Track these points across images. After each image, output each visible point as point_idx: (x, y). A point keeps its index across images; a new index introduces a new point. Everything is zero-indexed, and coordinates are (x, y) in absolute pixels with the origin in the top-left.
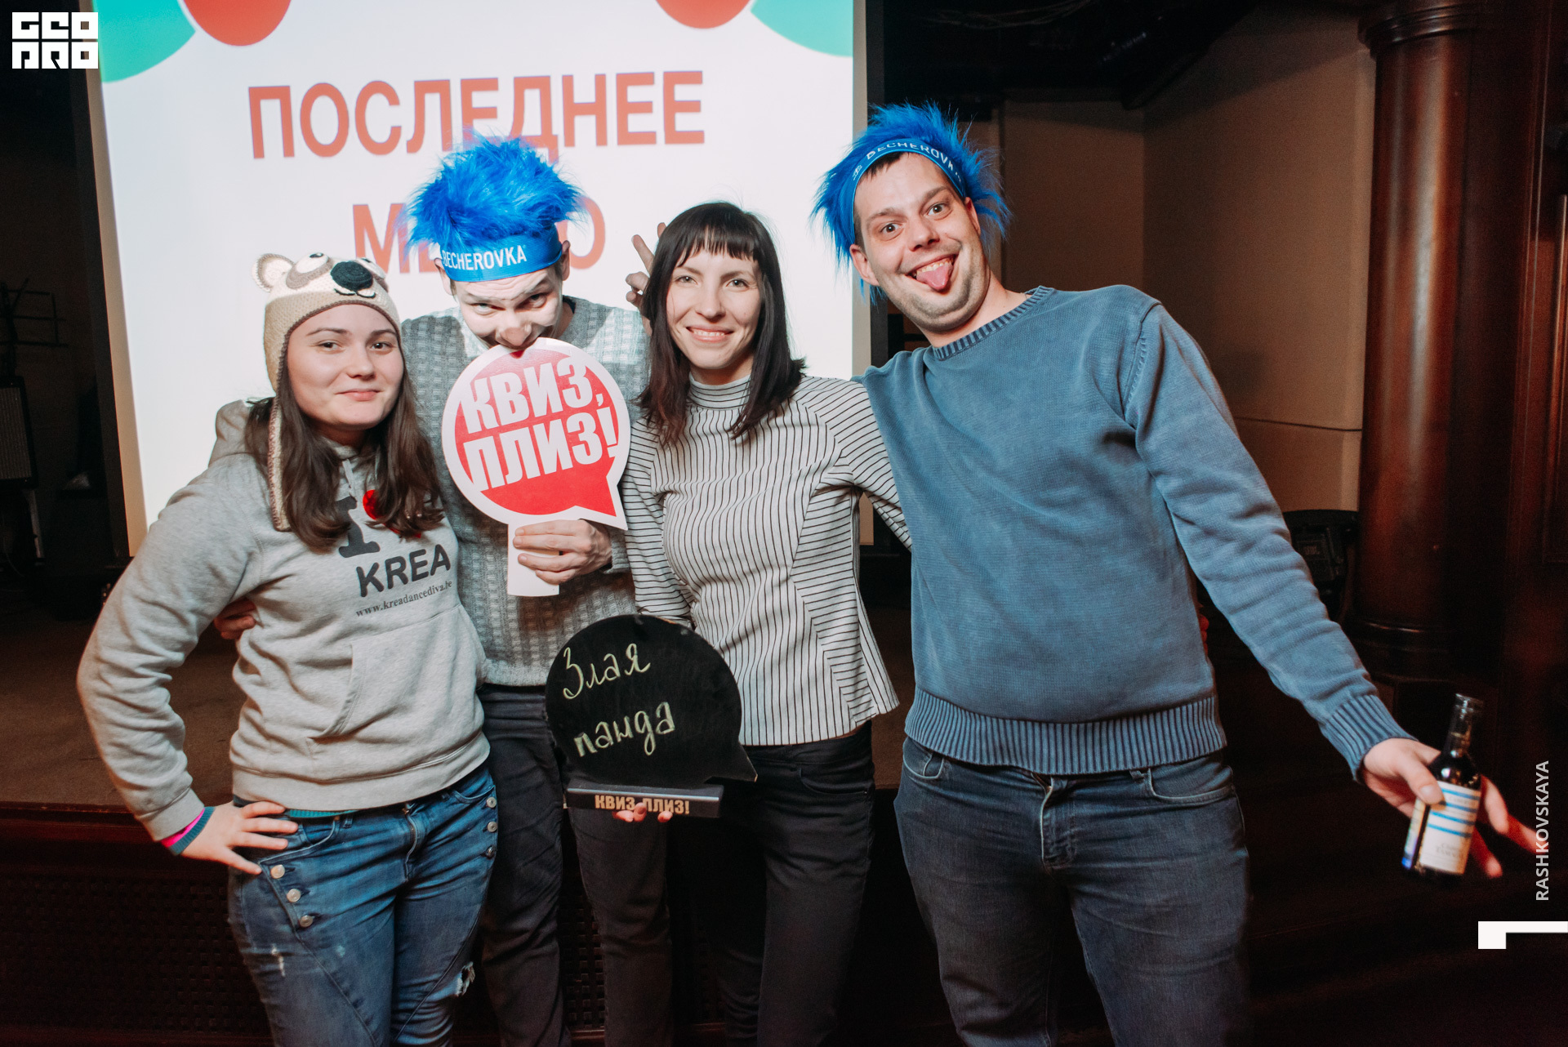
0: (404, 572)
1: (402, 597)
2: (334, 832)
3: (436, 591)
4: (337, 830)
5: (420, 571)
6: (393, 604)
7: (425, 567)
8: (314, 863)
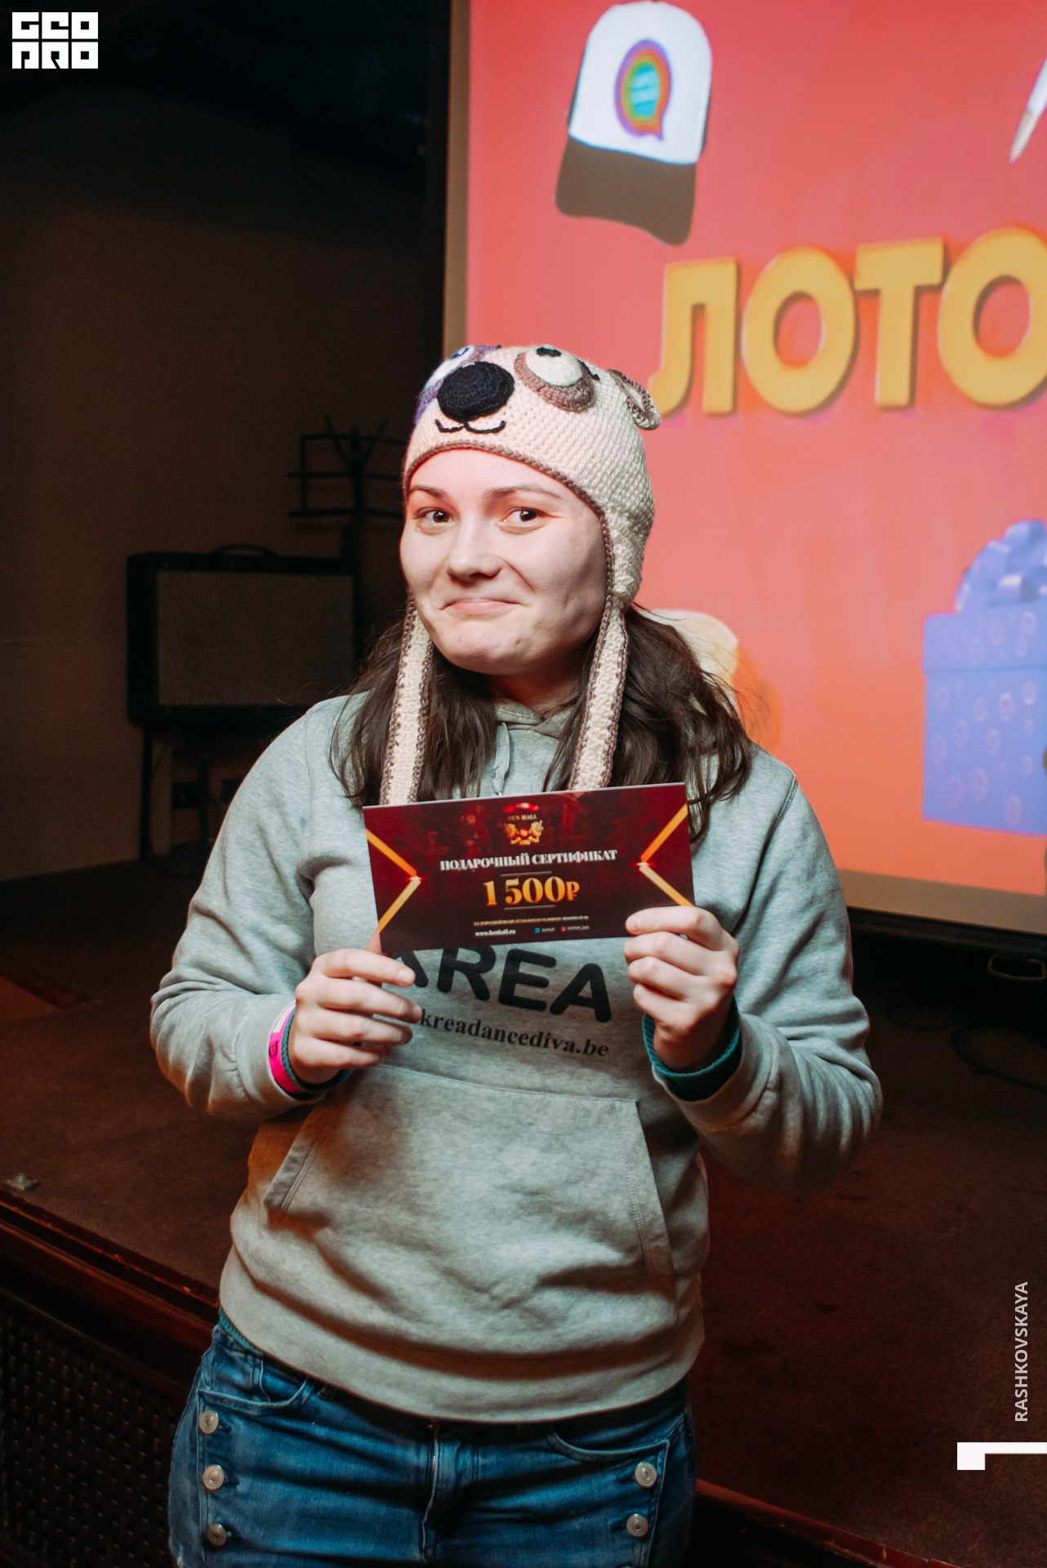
0: (485, 976)
1: (469, 1021)
2: (300, 1397)
3: (551, 1044)
4: (306, 1394)
5: (521, 990)
6: (441, 1024)
7: (540, 991)
8: (261, 1435)
